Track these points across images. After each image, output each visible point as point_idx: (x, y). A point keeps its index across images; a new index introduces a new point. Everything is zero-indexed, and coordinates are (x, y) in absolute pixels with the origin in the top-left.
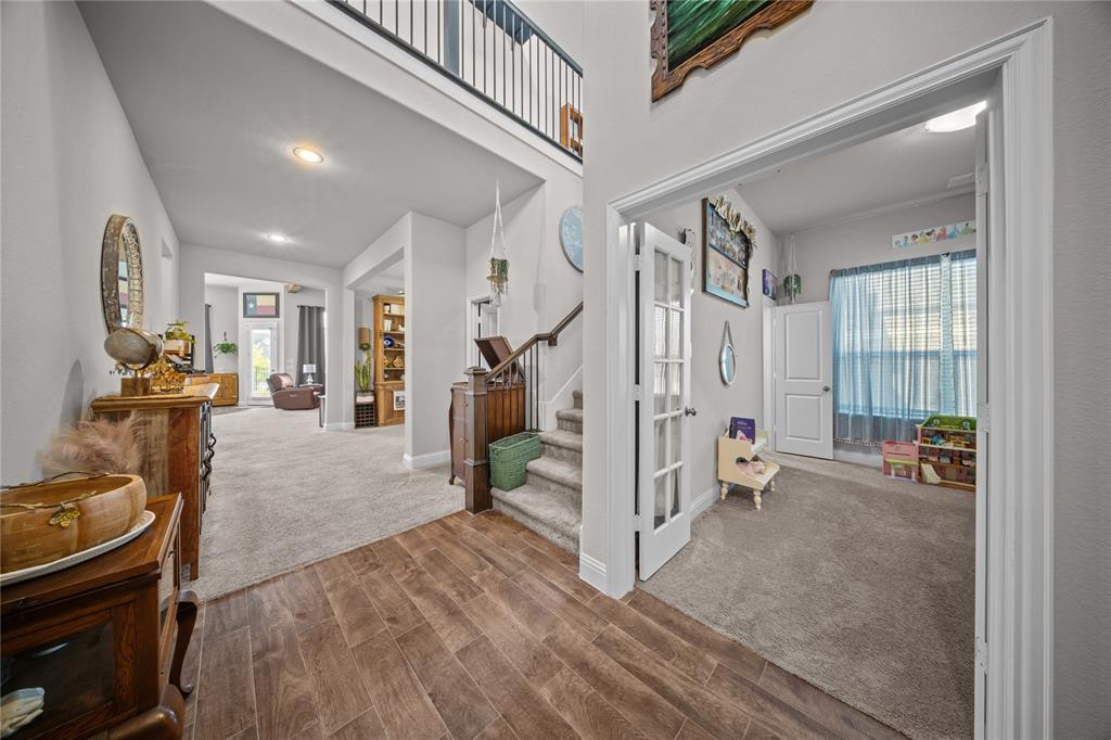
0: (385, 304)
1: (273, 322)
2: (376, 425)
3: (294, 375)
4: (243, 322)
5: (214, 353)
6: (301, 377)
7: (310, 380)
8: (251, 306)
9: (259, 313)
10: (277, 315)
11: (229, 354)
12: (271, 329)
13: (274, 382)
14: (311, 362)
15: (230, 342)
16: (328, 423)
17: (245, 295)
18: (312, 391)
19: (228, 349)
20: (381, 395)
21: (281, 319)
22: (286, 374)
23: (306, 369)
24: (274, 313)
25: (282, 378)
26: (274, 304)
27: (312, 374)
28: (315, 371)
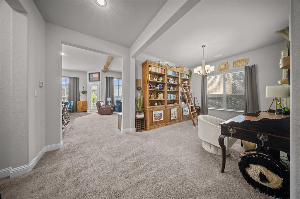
0: (150, 66)
1: (98, 83)
2: (146, 130)
3: (104, 101)
4: (89, 83)
5: (80, 94)
6: (107, 102)
7: (109, 103)
8: (91, 77)
9: (93, 80)
10: (99, 80)
11: (85, 94)
12: (97, 85)
13: (98, 104)
14: (110, 97)
15: (85, 90)
16: (123, 128)
17: (89, 74)
18: (111, 108)
19: (84, 92)
20: (148, 114)
21: (100, 82)
22: (102, 101)
23: (109, 99)
24: (98, 80)
25: (101, 102)
26: (98, 77)
27: (110, 101)
28: (111, 100)
